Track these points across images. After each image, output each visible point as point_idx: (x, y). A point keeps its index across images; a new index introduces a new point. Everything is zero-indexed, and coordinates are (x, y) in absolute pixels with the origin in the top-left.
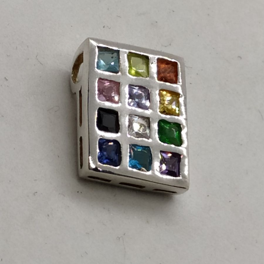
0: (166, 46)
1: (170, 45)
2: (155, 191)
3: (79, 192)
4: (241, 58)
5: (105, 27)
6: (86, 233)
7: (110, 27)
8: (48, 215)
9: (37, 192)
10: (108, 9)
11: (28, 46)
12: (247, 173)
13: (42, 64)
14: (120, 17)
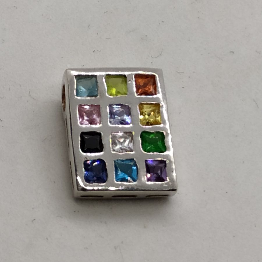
0: (156, 57)
1: (161, 55)
2: (148, 197)
3: (76, 212)
4: (233, 52)
5: (95, 52)
6: (85, 248)
7: (100, 51)
8: (47, 239)
9: (35, 219)
10: (98, 34)
11: (20, 85)
12: (244, 162)
13: (35, 99)
14: (110, 39)
